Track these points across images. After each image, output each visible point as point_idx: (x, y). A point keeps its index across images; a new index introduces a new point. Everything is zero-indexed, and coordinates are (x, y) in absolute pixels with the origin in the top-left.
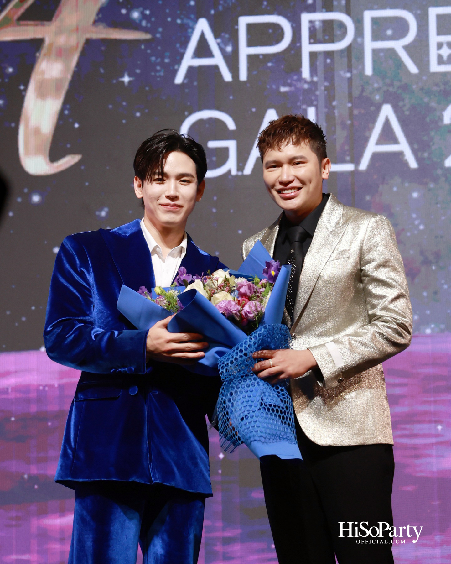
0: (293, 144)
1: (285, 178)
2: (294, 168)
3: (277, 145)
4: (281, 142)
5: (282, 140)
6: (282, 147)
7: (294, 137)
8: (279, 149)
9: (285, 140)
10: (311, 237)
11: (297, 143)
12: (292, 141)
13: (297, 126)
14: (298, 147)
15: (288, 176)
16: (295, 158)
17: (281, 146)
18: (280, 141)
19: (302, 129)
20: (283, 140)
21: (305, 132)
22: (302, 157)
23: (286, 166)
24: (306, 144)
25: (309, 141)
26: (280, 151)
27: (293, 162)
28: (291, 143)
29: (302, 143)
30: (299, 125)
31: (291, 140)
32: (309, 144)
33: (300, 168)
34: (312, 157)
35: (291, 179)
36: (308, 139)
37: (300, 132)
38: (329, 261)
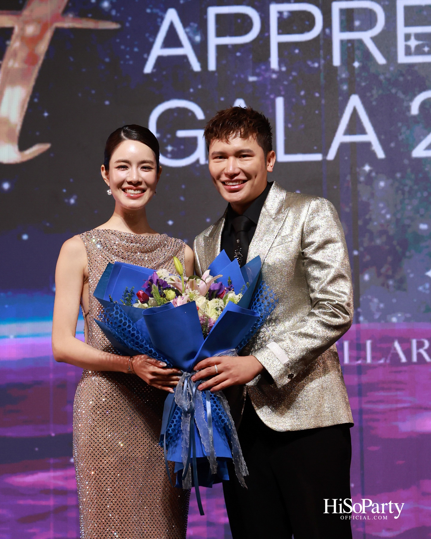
0: (241, 137)
1: (230, 170)
2: (240, 160)
3: (225, 137)
4: (229, 135)
5: (230, 132)
6: (230, 140)
7: (242, 130)
8: (227, 141)
9: (233, 132)
10: (255, 225)
11: (244, 136)
12: (241, 134)
13: (246, 119)
14: (246, 141)
15: (234, 169)
16: (242, 151)
17: (229, 138)
18: (228, 133)
19: (251, 122)
20: (232, 132)
21: (253, 125)
22: (248, 151)
23: (232, 159)
24: (254, 138)
25: (257, 135)
26: (228, 144)
27: (240, 154)
28: (239, 135)
29: (250, 137)
30: (248, 118)
31: (239, 133)
32: (256, 138)
33: (246, 161)
34: (258, 151)
35: (237, 171)
36: (256, 133)
37: (248, 126)
38: (272, 247)
